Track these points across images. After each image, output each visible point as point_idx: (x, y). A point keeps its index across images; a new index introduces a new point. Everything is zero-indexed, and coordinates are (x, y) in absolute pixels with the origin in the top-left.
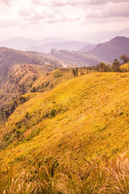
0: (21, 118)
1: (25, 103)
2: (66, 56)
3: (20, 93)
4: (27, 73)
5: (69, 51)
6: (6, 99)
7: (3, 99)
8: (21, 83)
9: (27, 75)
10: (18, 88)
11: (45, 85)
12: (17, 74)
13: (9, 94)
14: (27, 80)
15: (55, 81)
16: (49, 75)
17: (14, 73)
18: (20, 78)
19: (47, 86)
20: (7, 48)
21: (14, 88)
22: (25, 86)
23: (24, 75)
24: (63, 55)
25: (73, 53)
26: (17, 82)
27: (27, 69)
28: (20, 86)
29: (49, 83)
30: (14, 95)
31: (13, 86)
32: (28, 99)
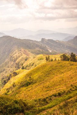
0: (10, 86)
1: (16, 76)
2: (52, 44)
3: (15, 69)
4: (22, 55)
5: (54, 40)
6: (6, 72)
7: (5, 71)
8: (17, 61)
9: (22, 57)
10: (15, 65)
11: (31, 64)
12: (15, 56)
13: (9, 68)
14: (21, 60)
15: (38, 62)
16: (35, 58)
17: (14, 54)
18: (17, 59)
19: (32, 65)
20: (11, 37)
21: (12, 65)
22: (19, 64)
23: (19, 57)
24: (50, 42)
25: (57, 41)
26: (15, 61)
27: (22, 52)
28: (16, 64)
29: (34, 64)
30: (12, 69)
31: (12, 63)
32: (19, 73)
